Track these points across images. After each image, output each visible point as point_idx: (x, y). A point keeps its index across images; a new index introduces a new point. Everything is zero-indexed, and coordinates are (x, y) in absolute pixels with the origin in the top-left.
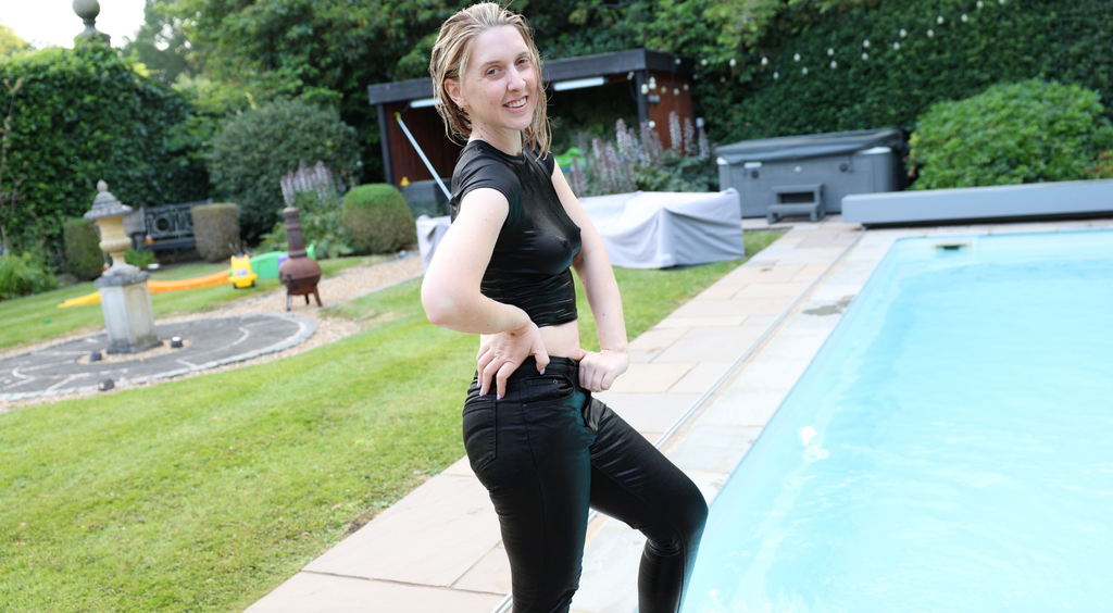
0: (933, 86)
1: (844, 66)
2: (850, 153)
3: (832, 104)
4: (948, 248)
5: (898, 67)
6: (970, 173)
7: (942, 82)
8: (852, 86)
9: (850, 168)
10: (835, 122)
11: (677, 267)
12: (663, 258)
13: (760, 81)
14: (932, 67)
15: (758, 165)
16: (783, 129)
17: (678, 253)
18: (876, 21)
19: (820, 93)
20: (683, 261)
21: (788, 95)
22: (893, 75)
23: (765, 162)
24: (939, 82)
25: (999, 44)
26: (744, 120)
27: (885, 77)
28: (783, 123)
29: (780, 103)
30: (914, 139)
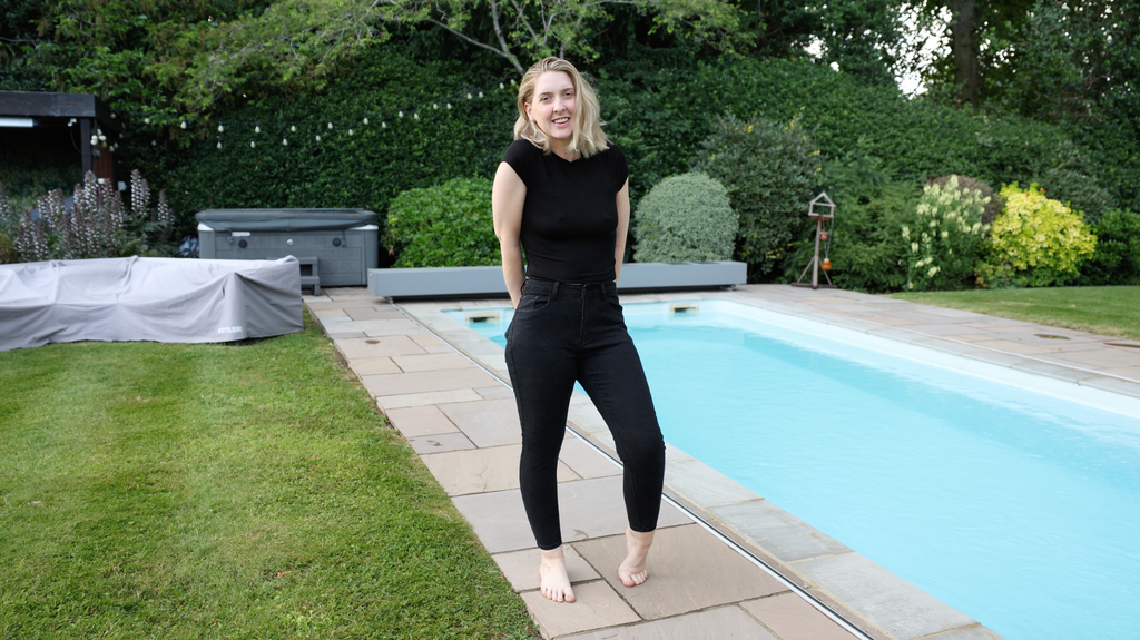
0: (382, 173)
1: (294, 145)
2: (344, 228)
3: (281, 180)
4: (476, 320)
5: (351, 152)
6: (460, 253)
7: (392, 169)
8: (302, 165)
9: (343, 243)
10: (286, 198)
11: (248, 341)
12: (228, 329)
13: (198, 149)
14: (382, 156)
15: (248, 234)
16: (230, 201)
17: (249, 325)
18: (324, 107)
19: (269, 168)
20: (255, 334)
21: (234, 165)
22: (346, 159)
23: (252, 231)
24: (388, 170)
25: (438, 143)
26: (183, 188)
27: (336, 159)
28: (228, 195)
29: (224, 174)
30: (392, 219)
